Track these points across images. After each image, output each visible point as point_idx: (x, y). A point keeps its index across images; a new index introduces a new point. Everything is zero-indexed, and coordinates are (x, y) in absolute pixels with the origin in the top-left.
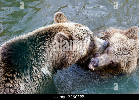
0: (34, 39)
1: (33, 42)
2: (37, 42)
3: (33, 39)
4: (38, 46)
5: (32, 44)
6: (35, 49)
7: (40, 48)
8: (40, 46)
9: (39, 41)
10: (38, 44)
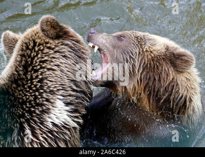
0: (18, 78)
1: (19, 82)
2: (24, 77)
3: (16, 78)
4: (29, 82)
5: (18, 85)
6: (28, 89)
7: (35, 81)
8: (32, 79)
9: (25, 74)
10: (27, 78)
